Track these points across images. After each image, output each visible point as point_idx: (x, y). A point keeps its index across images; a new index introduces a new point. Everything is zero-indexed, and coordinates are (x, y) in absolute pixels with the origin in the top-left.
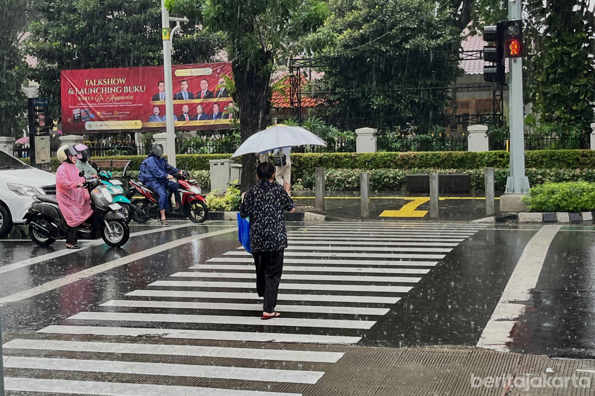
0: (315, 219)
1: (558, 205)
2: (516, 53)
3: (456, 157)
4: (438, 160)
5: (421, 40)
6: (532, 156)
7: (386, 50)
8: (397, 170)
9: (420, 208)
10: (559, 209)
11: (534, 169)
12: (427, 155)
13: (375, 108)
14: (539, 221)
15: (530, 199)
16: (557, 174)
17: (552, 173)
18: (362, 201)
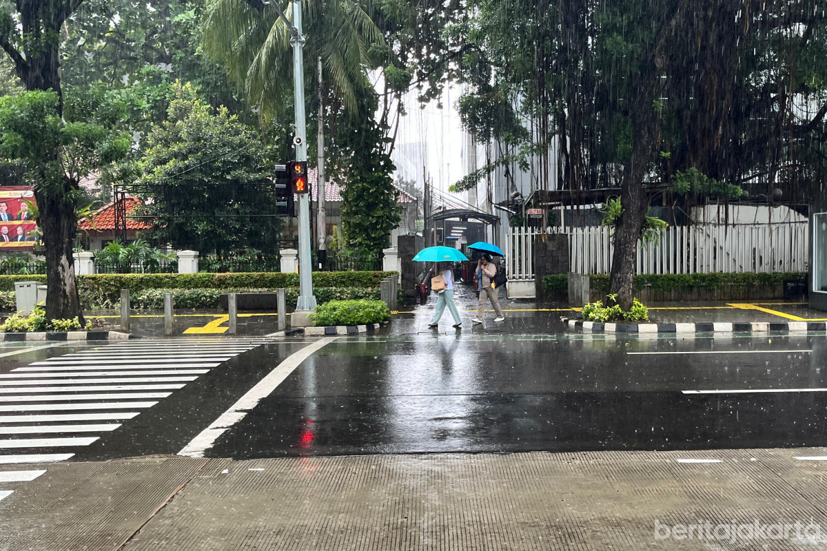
0: (119, 338)
1: (338, 320)
2: (302, 189)
3: (268, 277)
4: (252, 281)
5: (241, 173)
6: (333, 277)
7: (209, 180)
8: (214, 290)
9: (222, 325)
10: (339, 323)
11: (334, 288)
12: (242, 276)
13: (199, 233)
14: (322, 334)
15: (315, 314)
16: (353, 292)
17: (349, 292)
18: (166, 319)
